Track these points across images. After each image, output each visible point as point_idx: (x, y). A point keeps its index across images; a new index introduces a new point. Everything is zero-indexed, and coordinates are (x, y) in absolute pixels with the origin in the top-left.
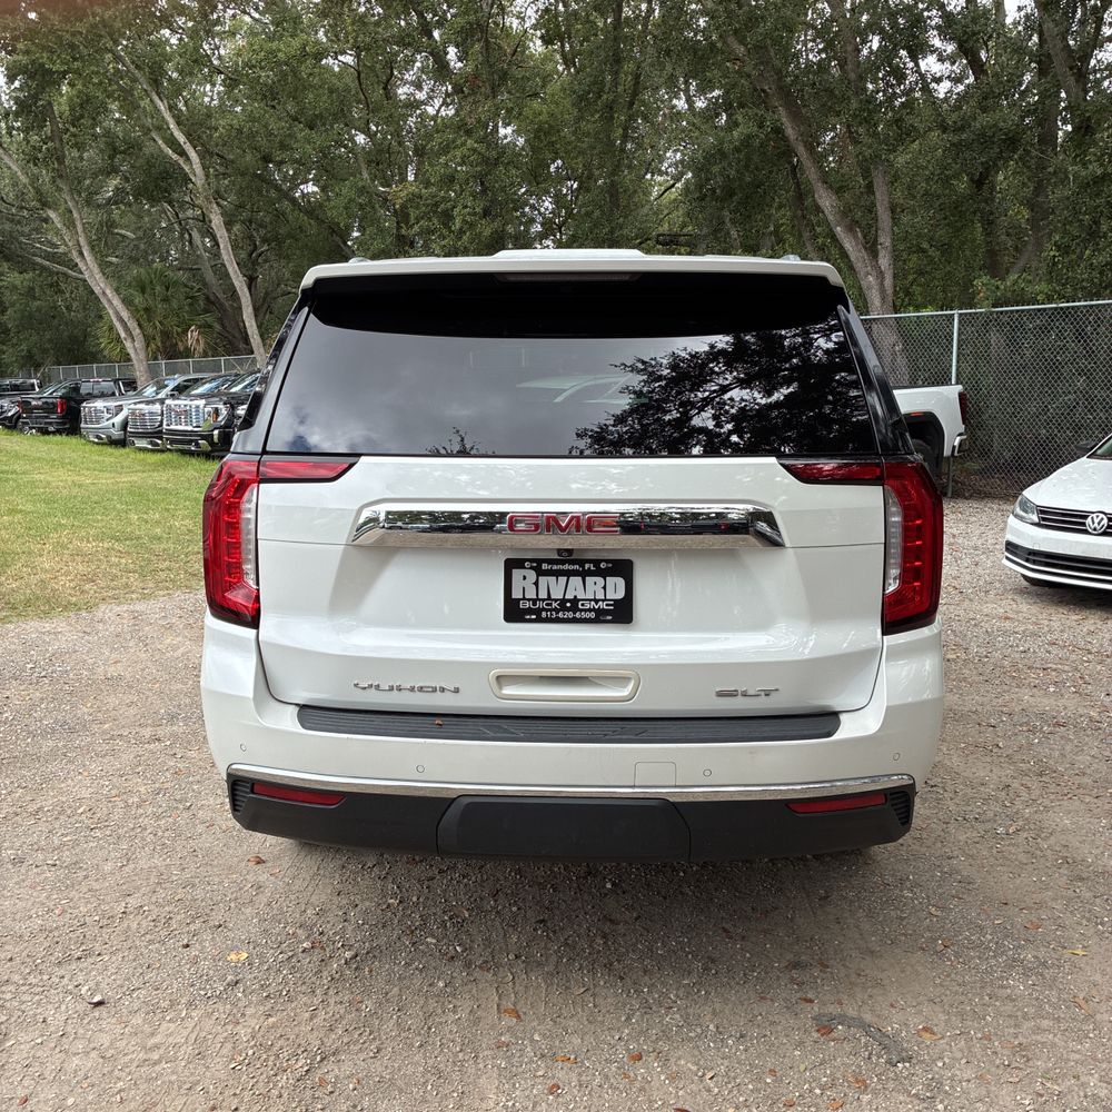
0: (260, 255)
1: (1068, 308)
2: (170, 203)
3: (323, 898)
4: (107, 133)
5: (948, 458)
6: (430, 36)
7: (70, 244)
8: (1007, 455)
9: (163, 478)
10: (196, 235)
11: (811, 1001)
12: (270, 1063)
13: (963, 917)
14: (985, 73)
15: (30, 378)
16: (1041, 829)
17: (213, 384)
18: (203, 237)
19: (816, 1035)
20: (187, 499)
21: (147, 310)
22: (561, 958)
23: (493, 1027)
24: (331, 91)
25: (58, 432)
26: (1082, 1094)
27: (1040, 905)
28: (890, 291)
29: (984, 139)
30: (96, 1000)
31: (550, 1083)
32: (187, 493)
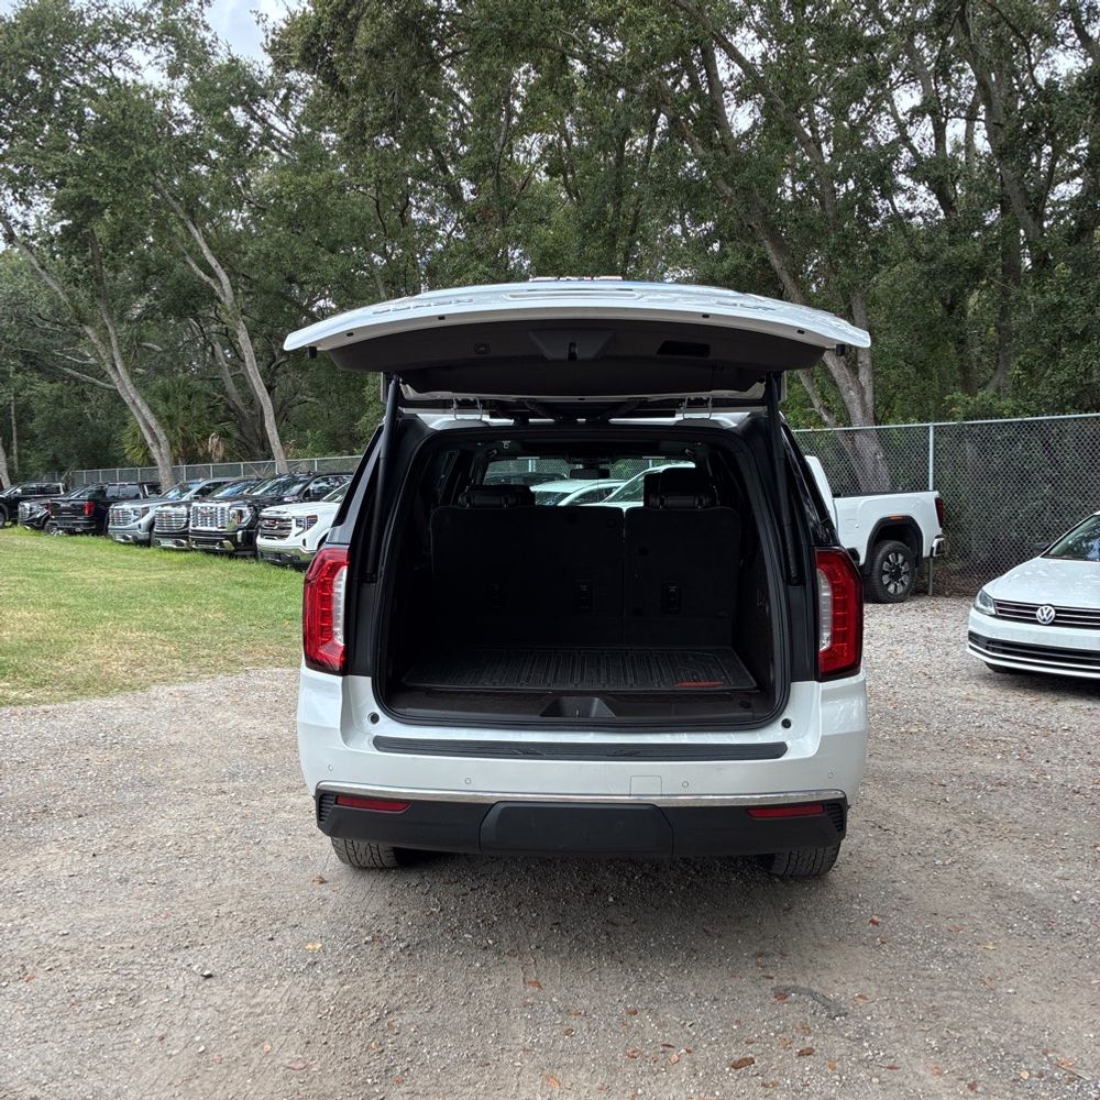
0: (278, 366)
1: (1032, 421)
2: (196, 319)
3: (378, 907)
4: (141, 255)
5: (927, 558)
6: (446, 171)
7: (105, 357)
8: (983, 556)
9: (189, 575)
10: (218, 347)
11: (772, 978)
12: (348, 1015)
13: (899, 923)
14: (954, 209)
15: (54, 481)
16: (973, 862)
17: (235, 489)
18: (224, 348)
19: (774, 1000)
20: (216, 594)
21: (170, 418)
22: (574, 948)
23: (520, 993)
24: (353, 220)
25: (85, 533)
26: (977, 1038)
27: (963, 915)
28: (870, 405)
29: (951, 269)
30: (206, 973)
31: (565, 1028)
32: (216, 589)
